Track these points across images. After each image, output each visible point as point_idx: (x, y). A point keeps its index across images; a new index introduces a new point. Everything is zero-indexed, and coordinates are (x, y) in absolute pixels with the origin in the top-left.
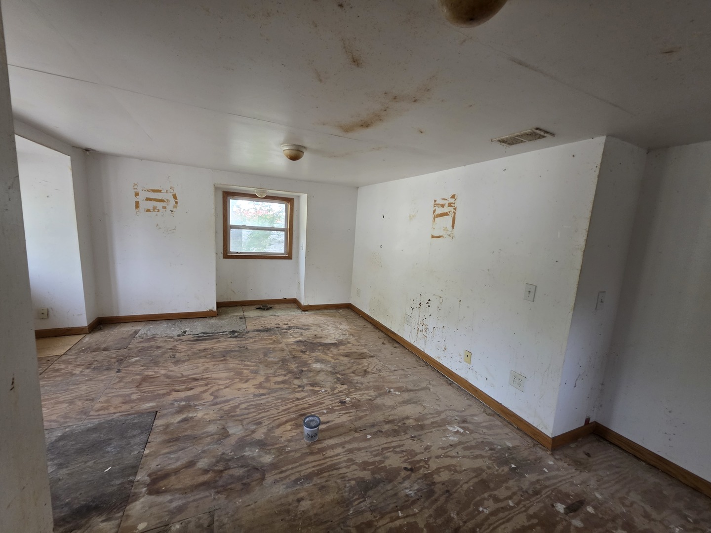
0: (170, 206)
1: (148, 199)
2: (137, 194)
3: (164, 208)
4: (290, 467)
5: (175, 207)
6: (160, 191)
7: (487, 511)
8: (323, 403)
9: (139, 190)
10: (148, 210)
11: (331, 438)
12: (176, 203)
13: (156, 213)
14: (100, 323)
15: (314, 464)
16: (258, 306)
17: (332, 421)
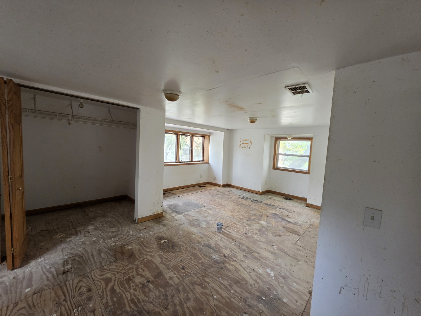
0: (249, 146)
1: (243, 143)
2: (240, 142)
3: (247, 146)
4: (204, 230)
5: (251, 146)
6: (246, 140)
7: (221, 281)
8: (240, 229)
9: (241, 140)
10: (243, 147)
11: (223, 235)
12: (251, 144)
13: (245, 148)
14: (227, 186)
15: (209, 234)
16: (284, 197)
17: (232, 233)
